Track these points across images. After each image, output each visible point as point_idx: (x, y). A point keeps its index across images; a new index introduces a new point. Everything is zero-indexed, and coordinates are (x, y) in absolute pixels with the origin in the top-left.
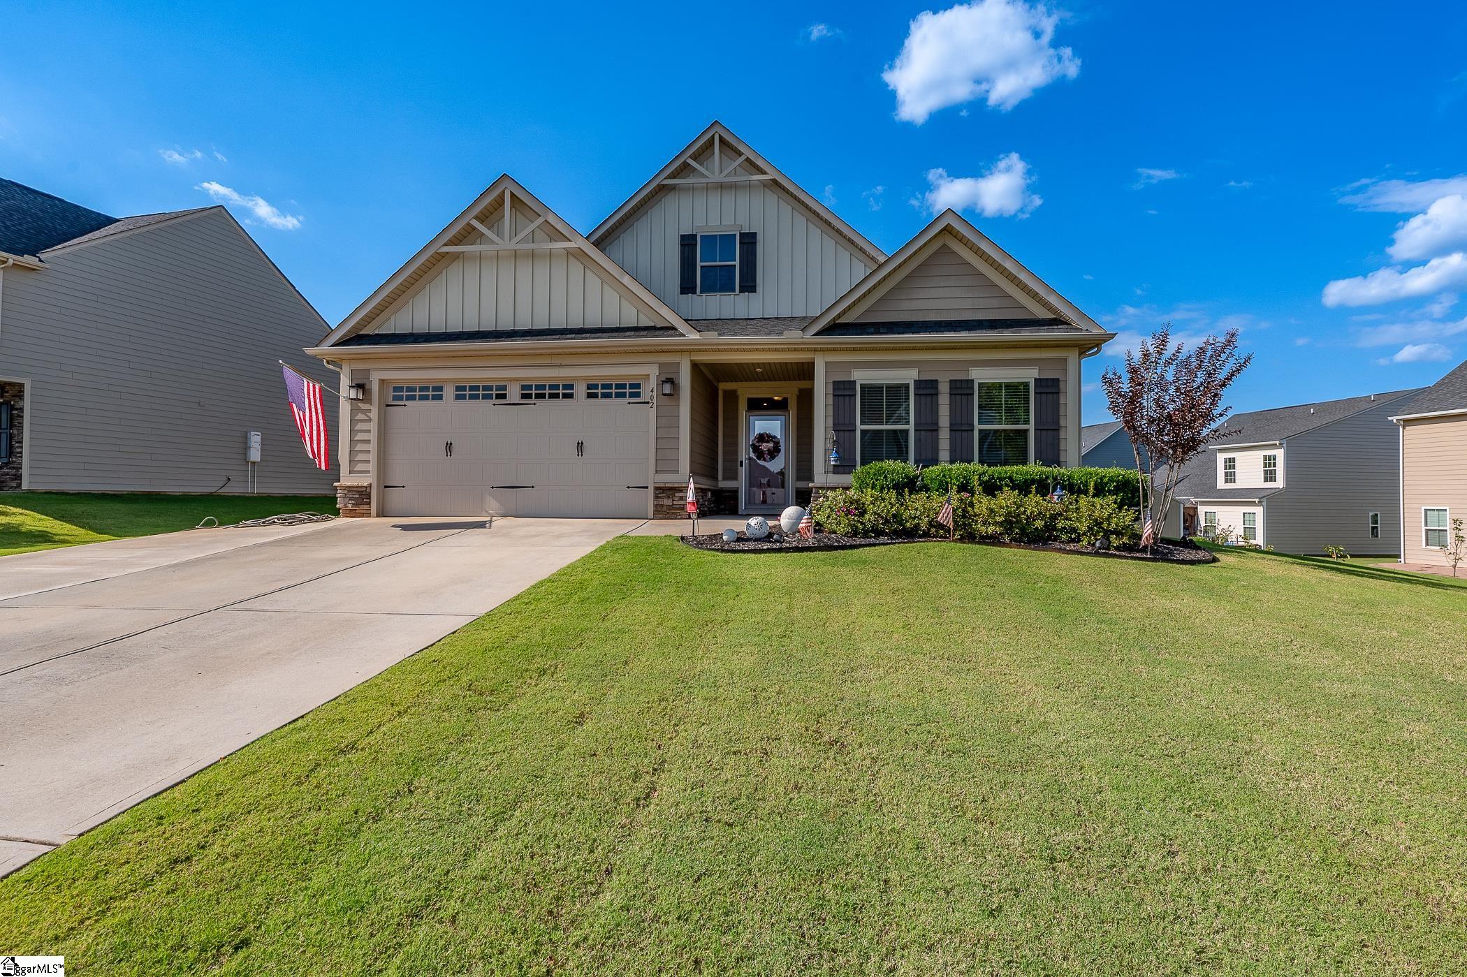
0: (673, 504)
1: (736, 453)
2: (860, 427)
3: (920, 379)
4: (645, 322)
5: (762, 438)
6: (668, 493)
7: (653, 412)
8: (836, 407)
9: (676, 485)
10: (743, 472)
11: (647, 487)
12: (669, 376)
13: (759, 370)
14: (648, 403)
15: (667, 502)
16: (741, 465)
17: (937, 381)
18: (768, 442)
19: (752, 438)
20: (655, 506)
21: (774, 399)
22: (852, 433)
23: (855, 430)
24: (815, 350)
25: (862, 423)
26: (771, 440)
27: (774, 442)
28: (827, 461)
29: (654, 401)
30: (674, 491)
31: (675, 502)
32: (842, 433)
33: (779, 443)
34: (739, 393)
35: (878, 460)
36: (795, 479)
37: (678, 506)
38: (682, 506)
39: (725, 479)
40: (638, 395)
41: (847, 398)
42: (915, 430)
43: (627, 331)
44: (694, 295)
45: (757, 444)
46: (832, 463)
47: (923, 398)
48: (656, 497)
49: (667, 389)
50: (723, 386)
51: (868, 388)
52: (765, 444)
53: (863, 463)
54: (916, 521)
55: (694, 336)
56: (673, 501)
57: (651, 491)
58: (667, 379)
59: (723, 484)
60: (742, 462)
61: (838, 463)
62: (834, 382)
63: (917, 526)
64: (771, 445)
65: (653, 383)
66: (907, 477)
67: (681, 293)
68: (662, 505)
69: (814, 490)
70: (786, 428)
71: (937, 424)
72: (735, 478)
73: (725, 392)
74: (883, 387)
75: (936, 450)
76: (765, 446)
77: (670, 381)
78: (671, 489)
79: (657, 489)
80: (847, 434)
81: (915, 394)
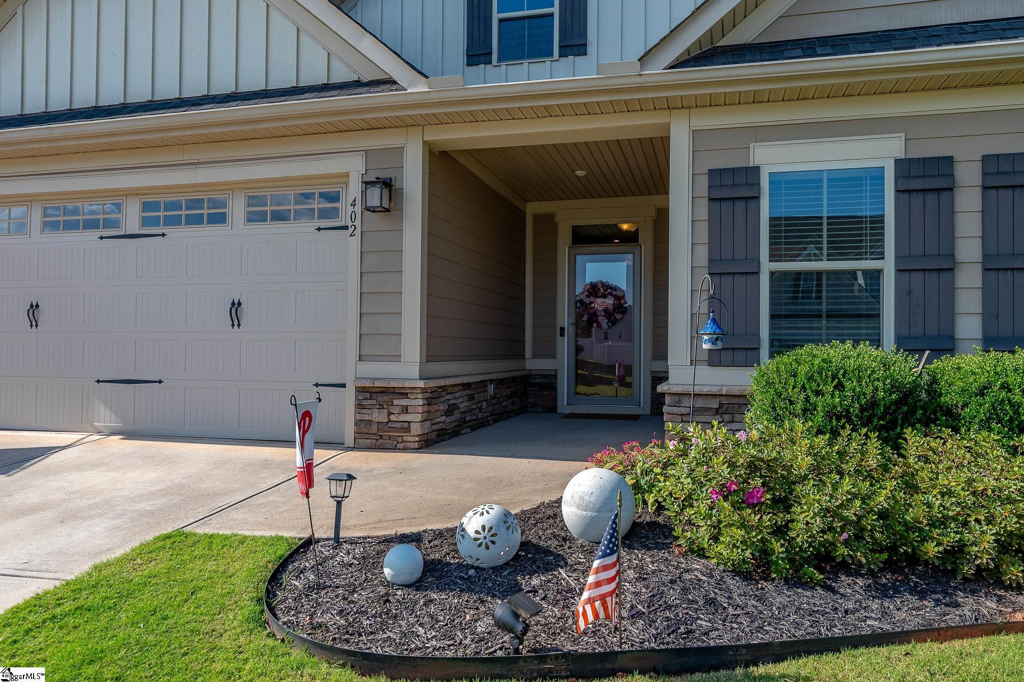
0: (390, 421)
1: (553, 314)
2: (767, 266)
3: (909, 157)
4: (341, 75)
5: (594, 290)
6: (381, 398)
7: (353, 244)
8: (715, 225)
9: (394, 384)
10: (564, 346)
11: (343, 386)
12: (383, 175)
13: (580, 173)
14: (346, 228)
15: (378, 416)
16: (562, 335)
17: (951, 159)
18: (605, 296)
19: (579, 290)
20: (357, 423)
21: (620, 230)
22: (750, 278)
23: (757, 273)
24: (670, 106)
25: (773, 258)
26: (611, 294)
27: (615, 296)
28: (695, 338)
29: (358, 223)
30: (391, 396)
31: (393, 418)
32: (728, 280)
33: (623, 297)
34: (558, 218)
35: (816, 342)
36: (650, 357)
37: (398, 425)
38: (406, 425)
39: (535, 356)
40: (333, 213)
41: (740, 205)
42: (899, 271)
43: (306, 92)
44: (488, 67)
45: (587, 300)
46: (705, 346)
47: (917, 199)
48: (360, 406)
49: (375, 197)
50: (533, 208)
51: (787, 182)
52: (599, 300)
53: (779, 346)
54: (951, 538)
55: (418, 88)
56: (390, 414)
57: (349, 396)
58: (377, 178)
59: (533, 364)
60: (562, 329)
61: (720, 345)
62: (711, 172)
63: (958, 551)
64: (609, 301)
65: (354, 189)
66: (895, 387)
67: (468, 65)
68: (370, 422)
69: (668, 400)
70: (635, 274)
71: (952, 256)
72: (552, 355)
73: (537, 217)
74: (821, 181)
75: (949, 314)
76: (601, 304)
77: (387, 184)
78: (385, 391)
79: (360, 390)
80: (740, 280)
81: (898, 191)
